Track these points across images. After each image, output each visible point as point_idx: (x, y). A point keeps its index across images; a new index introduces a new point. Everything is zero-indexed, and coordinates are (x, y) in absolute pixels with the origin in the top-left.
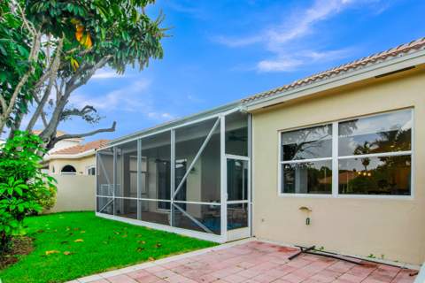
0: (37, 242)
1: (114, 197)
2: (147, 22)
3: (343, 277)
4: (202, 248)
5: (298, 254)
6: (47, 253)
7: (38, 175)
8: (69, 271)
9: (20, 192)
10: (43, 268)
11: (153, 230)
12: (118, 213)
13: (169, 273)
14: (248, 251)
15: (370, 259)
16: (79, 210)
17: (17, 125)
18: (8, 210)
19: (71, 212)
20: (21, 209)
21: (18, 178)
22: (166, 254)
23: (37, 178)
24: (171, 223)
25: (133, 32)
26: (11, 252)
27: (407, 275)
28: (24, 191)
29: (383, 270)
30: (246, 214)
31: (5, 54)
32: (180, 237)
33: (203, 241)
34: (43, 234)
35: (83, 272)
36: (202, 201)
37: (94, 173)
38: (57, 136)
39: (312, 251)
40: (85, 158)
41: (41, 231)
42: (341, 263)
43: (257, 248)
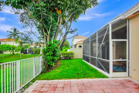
19: (79, 59)
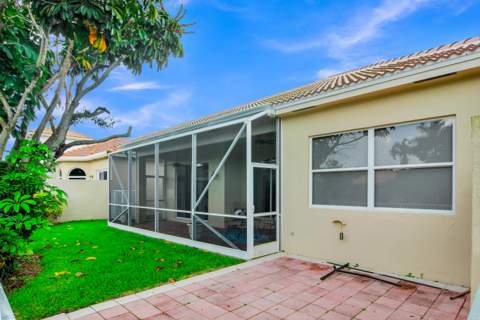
0: (45, 260)
1: (128, 206)
2: (166, 18)
3: (378, 301)
4: (226, 266)
5: (332, 273)
6: (57, 274)
7: (46, 189)
8: (82, 297)
9: (27, 209)
10: (54, 293)
11: (172, 244)
12: (134, 224)
13: (192, 298)
14: (276, 269)
15: (408, 279)
16: (90, 219)
17: (23, 134)
18: (13, 227)
19: (81, 222)
20: (28, 226)
21: (25, 193)
22: (188, 274)
23: (45, 191)
24: (192, 236)
25: (150, 29)
26: (16, 274)
27: (448, 298)
28: (31, 206)
29: (423, 293)
30: (275, 224)
31: (11, 58)
32: (202, 252)
33: (227, 257)
34: (51, 250)
35: (98, 297)
36: (226, 212)
37: (105, 178)
38: (67, 142)
39: (346, 269)
40: (96, 160)
41: (49, 247)
42: (377, 283)
43: (286, 265)
